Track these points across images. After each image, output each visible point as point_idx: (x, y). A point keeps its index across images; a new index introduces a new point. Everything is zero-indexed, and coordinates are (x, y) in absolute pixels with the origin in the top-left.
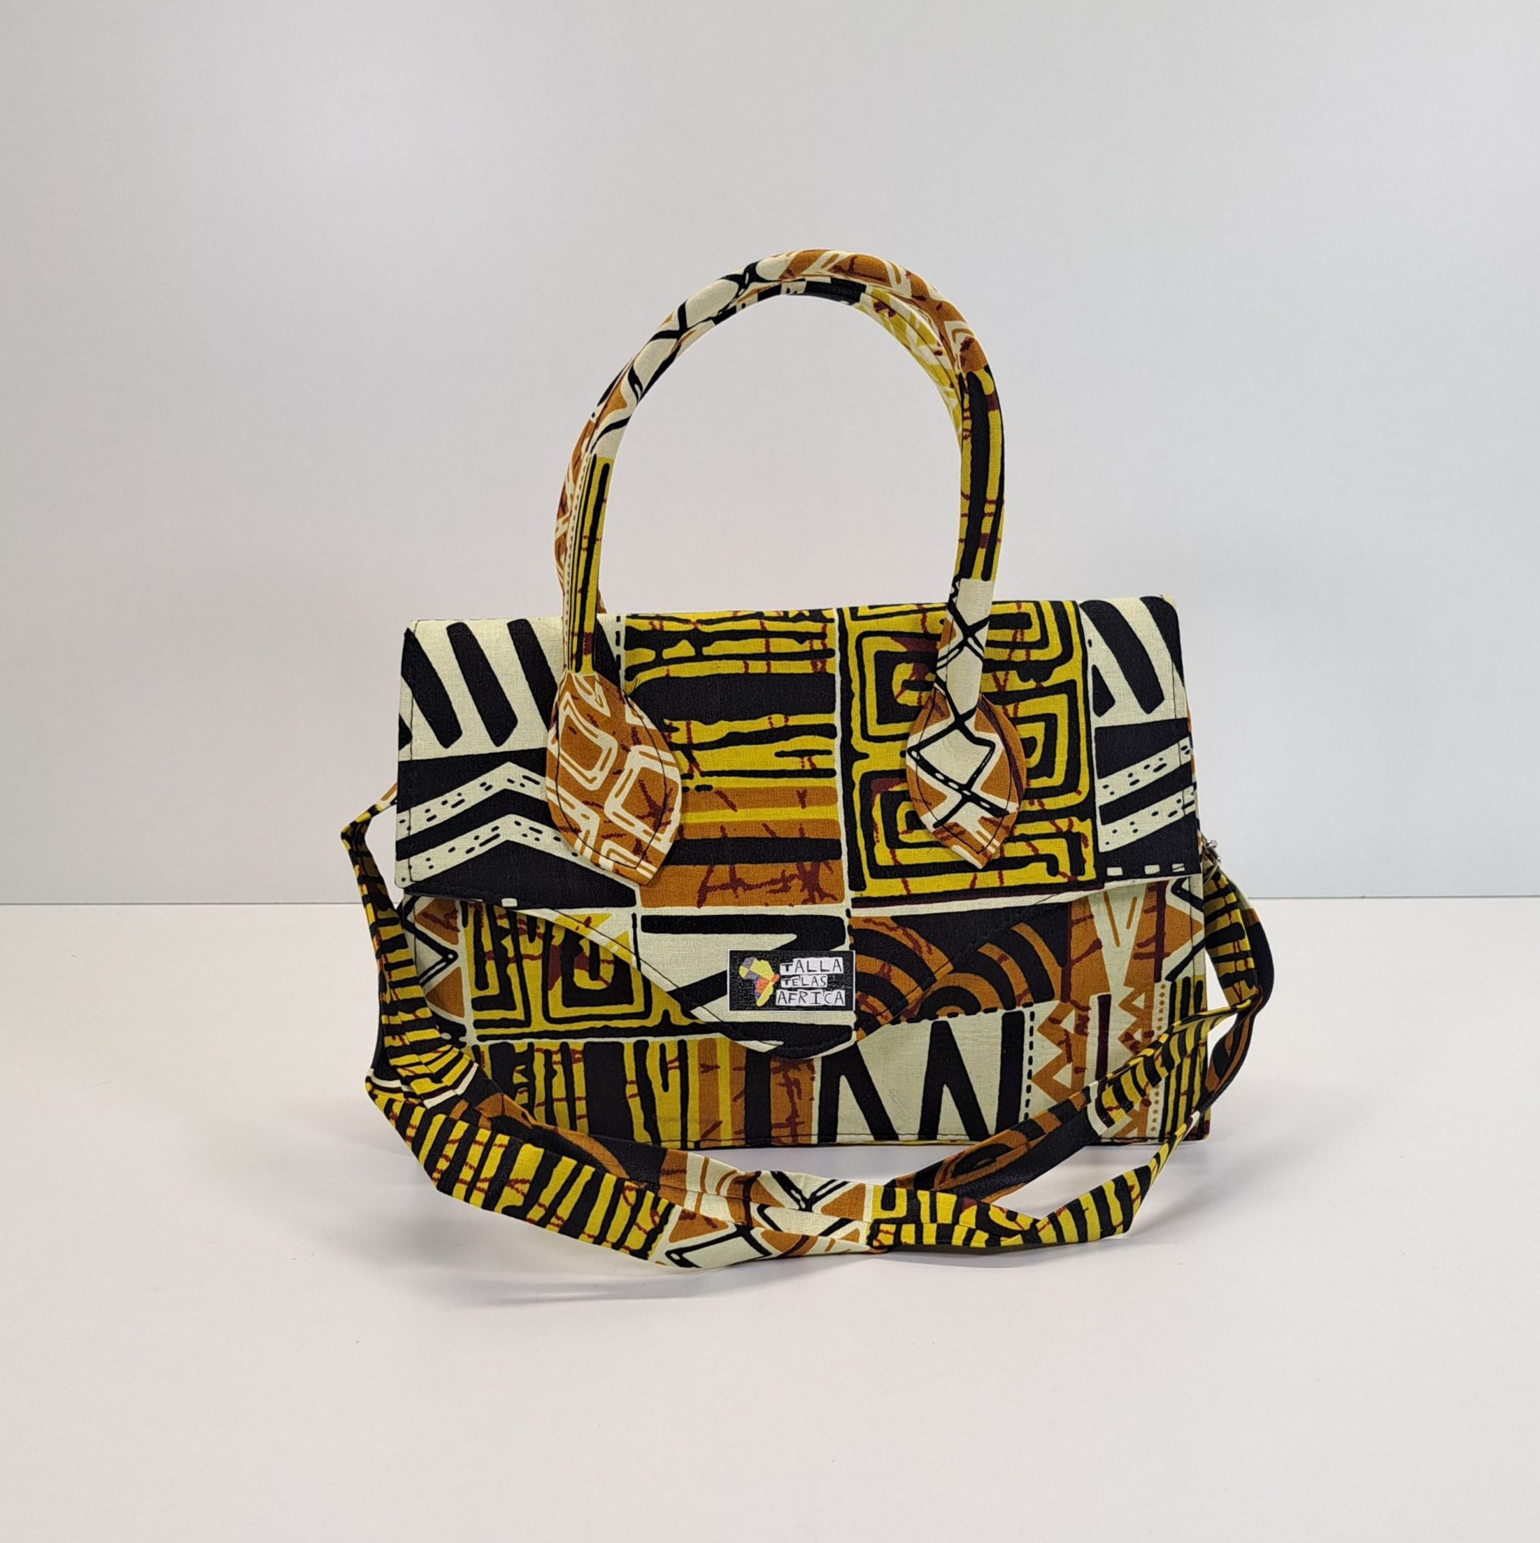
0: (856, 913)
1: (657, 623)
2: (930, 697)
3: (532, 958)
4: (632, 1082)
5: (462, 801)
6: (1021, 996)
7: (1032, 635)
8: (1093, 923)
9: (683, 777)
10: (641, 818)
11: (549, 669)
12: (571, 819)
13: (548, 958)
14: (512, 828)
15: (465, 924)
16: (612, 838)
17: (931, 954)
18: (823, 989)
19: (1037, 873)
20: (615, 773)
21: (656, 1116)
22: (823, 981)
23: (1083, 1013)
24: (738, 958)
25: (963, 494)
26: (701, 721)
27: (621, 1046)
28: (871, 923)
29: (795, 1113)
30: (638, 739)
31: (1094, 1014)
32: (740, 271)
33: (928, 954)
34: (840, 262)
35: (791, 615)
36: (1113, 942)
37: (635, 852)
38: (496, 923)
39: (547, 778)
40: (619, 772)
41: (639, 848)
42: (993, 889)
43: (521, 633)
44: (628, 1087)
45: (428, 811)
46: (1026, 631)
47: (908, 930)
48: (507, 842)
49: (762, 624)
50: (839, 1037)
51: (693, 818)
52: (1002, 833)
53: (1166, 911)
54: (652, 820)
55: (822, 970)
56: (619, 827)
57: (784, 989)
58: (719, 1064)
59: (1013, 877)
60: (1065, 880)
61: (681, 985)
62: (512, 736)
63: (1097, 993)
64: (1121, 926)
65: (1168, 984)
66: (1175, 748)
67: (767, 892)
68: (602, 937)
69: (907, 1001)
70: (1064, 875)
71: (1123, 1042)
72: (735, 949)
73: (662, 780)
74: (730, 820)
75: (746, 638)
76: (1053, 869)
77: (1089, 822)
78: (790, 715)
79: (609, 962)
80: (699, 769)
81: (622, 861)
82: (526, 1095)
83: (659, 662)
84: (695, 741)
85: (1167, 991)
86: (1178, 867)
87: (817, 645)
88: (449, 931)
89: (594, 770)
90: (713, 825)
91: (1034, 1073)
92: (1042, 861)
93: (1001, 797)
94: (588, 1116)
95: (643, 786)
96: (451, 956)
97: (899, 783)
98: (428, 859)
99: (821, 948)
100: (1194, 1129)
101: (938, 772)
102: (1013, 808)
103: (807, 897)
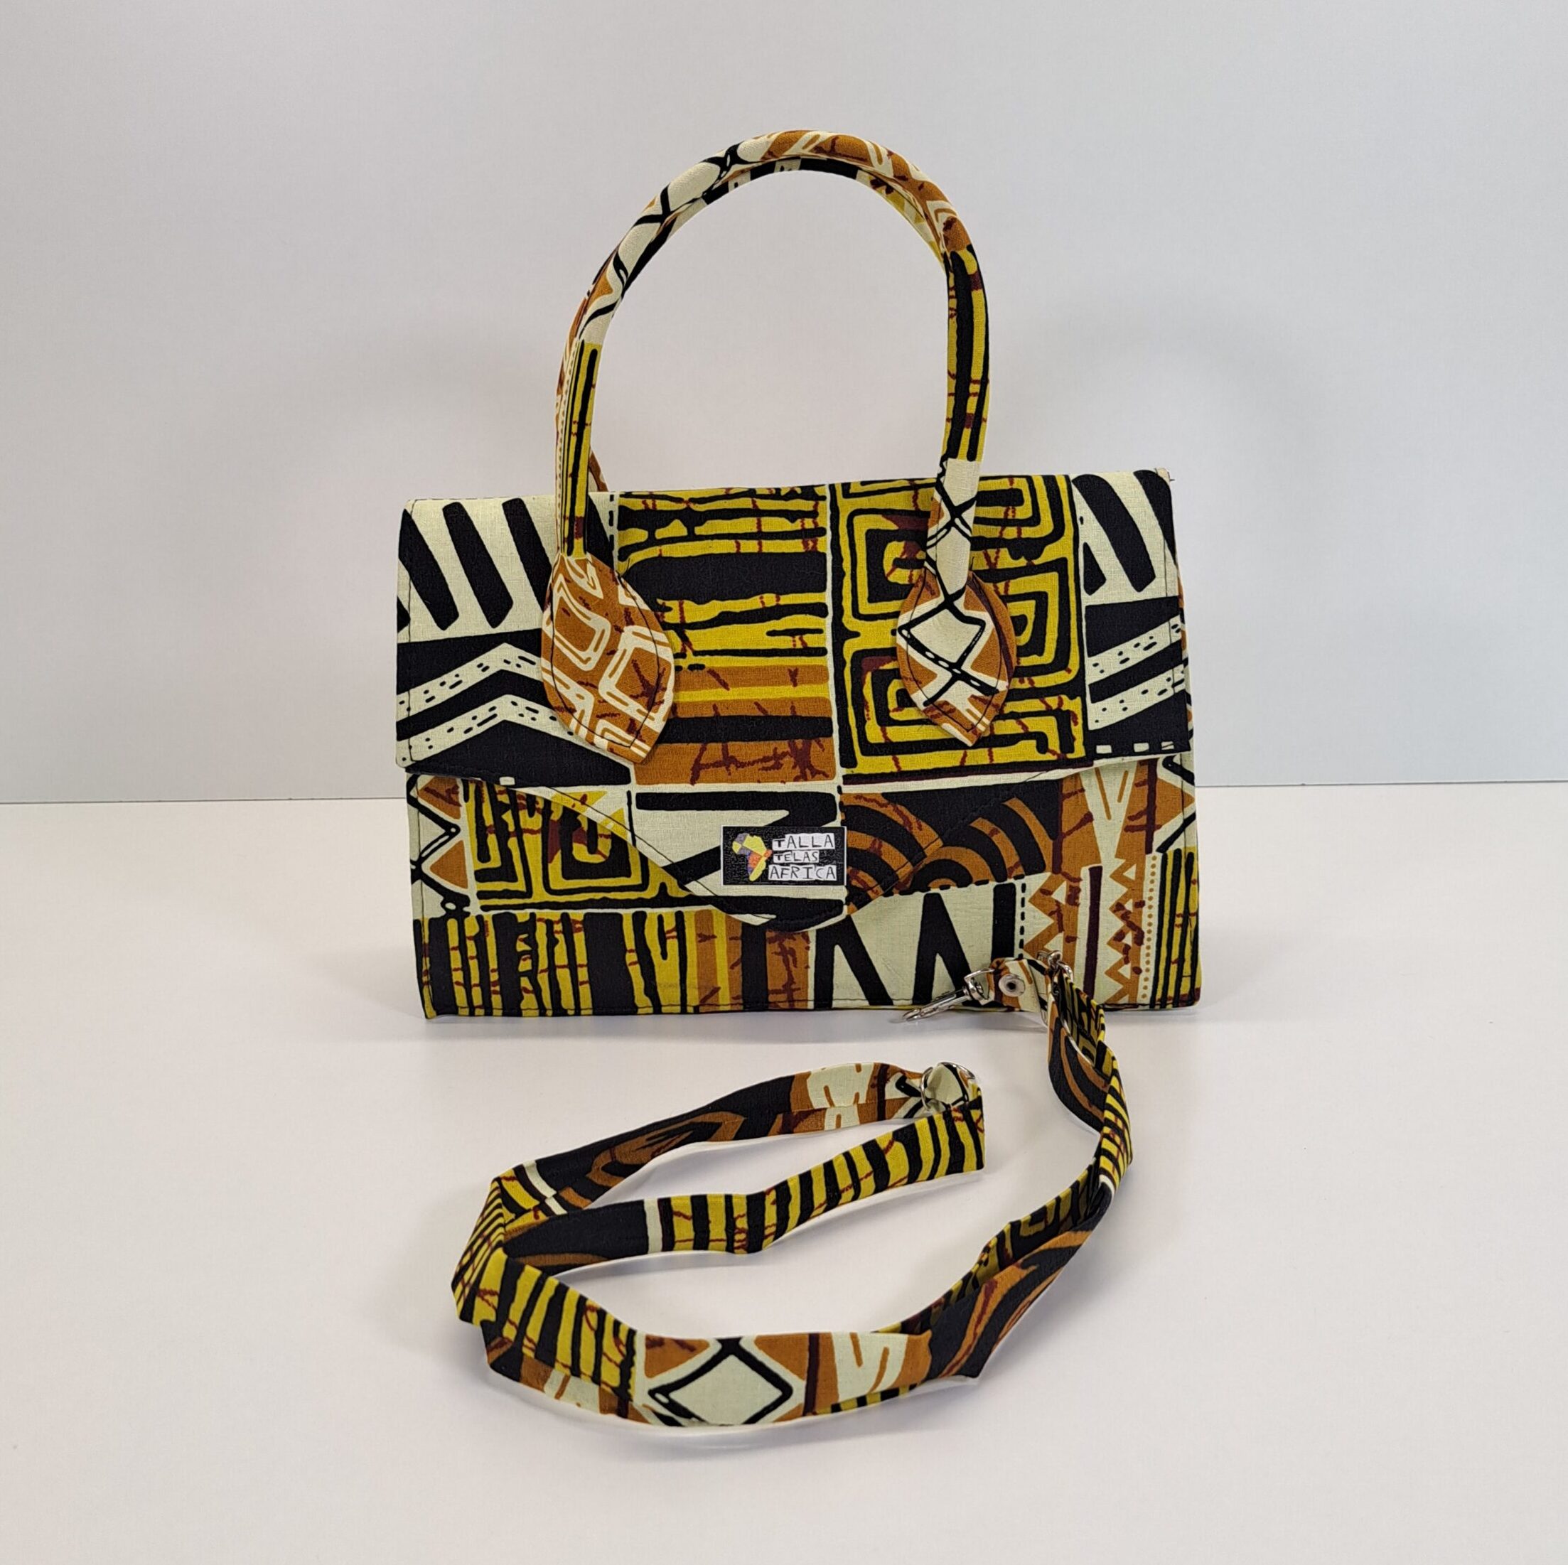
0: (848, 789)
1: (649, 502)
2: (920, 576)
3: (532, 832)
4: (631, 951)
5: (459, 682)
6: (1012, 869)
7: (1024, 512)
8: (1084, 797)
9: (676, 656)
10: (635, 697)
11: (543, 550)
12: (567, 699)
13: (548, 832)
14: (509, 708)
15: (466, 799)
16: (607, 717)
17: (921, 829)
18: (815, 864)
19: (1026, 751)
20: (608, 654)
21: (656, 983)
23: (1074, 884)
24: (731, 833)
25: (949, 373)
26: (693, 601)
27: (620, 917)
28: (862, 800)
29: (791, 980)
30: (631, 619)
31: (1085, 886)
32: (721, 154)
33: (918, 830)
34: (821, 143)
35: (783, 493)
36: (1105, 815)
37: (629, 731)
38: (496, 799)
39: (542, 659)
40: (613, 652)
41: (633, 728)
42: (983, 766)
43: (516, 512)
44: (628, 955)
45: (426, 692)
46: (1018, 508)
47: (899, 806)
48: (504, 722)
49: (754, 503)
50: (831, 911)
51: (686, 697)
52: (992, 712)
53: (1157, 784)
54: (646, 699)
55: (814, 846)
56: (614, 706)
57: (776, 864)
58: (715, 934)
59: (1002, 755)
60: (1054, 758)
61: (676, 860)
62: (508, 617)
63: (1087, 865)
64: (1112, 799)
65: (1160, 856)
66: (1165, 627)
67: (759, 770)
68: (598, 814)
69: (897, 876)
70: (1053, 753)
71: (1114, 912)
72: (728, 825)
73: (655, 659)
74: (722, 698)
75: (738, 517)
76: (1043, 746)
77: (1078, 700)
78: (781, 594)
79: (607, 837)
80: (691, 649)
81: (618, 741)
82: (529, 962)
83: (652, 542)
84: (688, 621)
85: (1158, 862)
86: (1167, 745)
87: (809, 524)
88: (452, 805)
89: (588, 651)
90: (704, 704)
91: (1025, 943)
92: (1031, 738)
93: (990, 675)
94: (590, 982)
95: (636, 666)
96: (453, 830)
97: (888, 662)
98: (428, 740)
99: (814, 824)
100: (1184, 995)
101: (929, 651)
102: (1002, 686)
103: (799, 774)
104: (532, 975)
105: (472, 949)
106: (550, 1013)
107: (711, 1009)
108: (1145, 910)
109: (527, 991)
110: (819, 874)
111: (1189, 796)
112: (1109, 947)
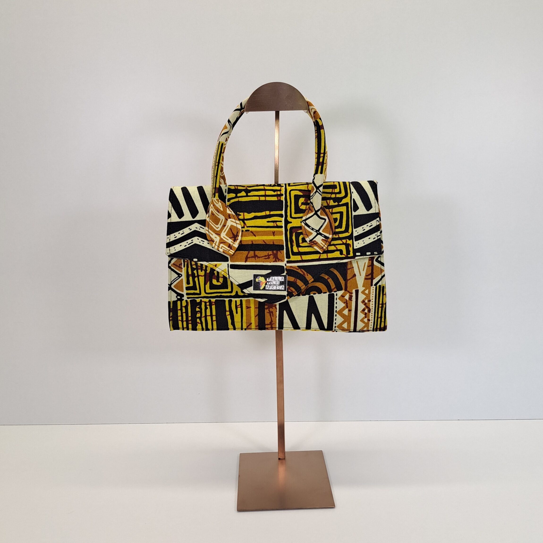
0: (288, 265)
1: (236, 187)
2: (309, 207)
3: (202, 276)
4: (228, 311)
5: (183, 233)
6: (333, 289)
7: (337, 190)
8: (353, 269)
9: (242, 228)
10: (230, 238)
11: (207, 199)
12: (212, 238)
13: (206, 276)
14: (197, 240)
15: (184, 267)
16: (223, 243)
19: (337, 254)
20: (224, 226)
21: (234, 321)
22: (278, 283)
23: (351, 295)
24: (256, 276)
27: (225, 301)
28: (292, 268)
29: (272, 321)
30: (230, 217)
31: (354, 295)
33: (307, 276)
35: (272, 185)
36: (359, 275)
38: (192, 267)
39: (206, 227)
40: (225, 226)
41: (230, 246)
42: (325, 258)
43: (201, 189)
44: (227, 312)
45: (175, 235)
46: (335, 190)
47: (302, 269)
48: (195, 244)
49: (264, 187)
50: (282, 298)
51: (244, 239)
52: (328, 243)
53: (374, 266)
54: (233, 239)
55: (278, 280)
56: (225, 240)
57: (268, 285)
58: (251, 306)
59: (330, 255)
60: (345, 256)
61: (240, 283)
62: (197, 216)
63: (354, 289)
64: (361, 270)
65: (375, 287)
66: (375, 221)
68: (219, 270)
69: (301, 289)
70: (344, 255)
71: (362, 303)
72: (255, 274)
73: (236, 228)
74: (254, 239)
75: (260, 191)
76: (341, 253)
77: (351, 240)
78: (271, 211)
79: (222, 277)
80: (246, 226)
81: (225, 250)
82: (200, 314)
83: (236, 197)
84: (245, 218)
85: (374, 289)
86: (376, 253)
87: (279, 193)
88: (180, 268)
89: (218, 225)
90: (249, 240)
91: (337, 311)
92: (338, 251)
93: (327, 233)
94: (216, 320)
95: (231, 230)
96: (180, 275)
97: (300, 230)
98: (174, 248)
99: (278, 274)
100: (382, 328)
101: (310, 227)
102: (330, 236)
103: (274, 260)
104: (200, 318)
105: (184, 310)
106: (205, 329)
107: (250, 328)
108: (371, 302)
109: (199, 323)
110: (279, 288)
111: (383, 270)
112: (361, 313)
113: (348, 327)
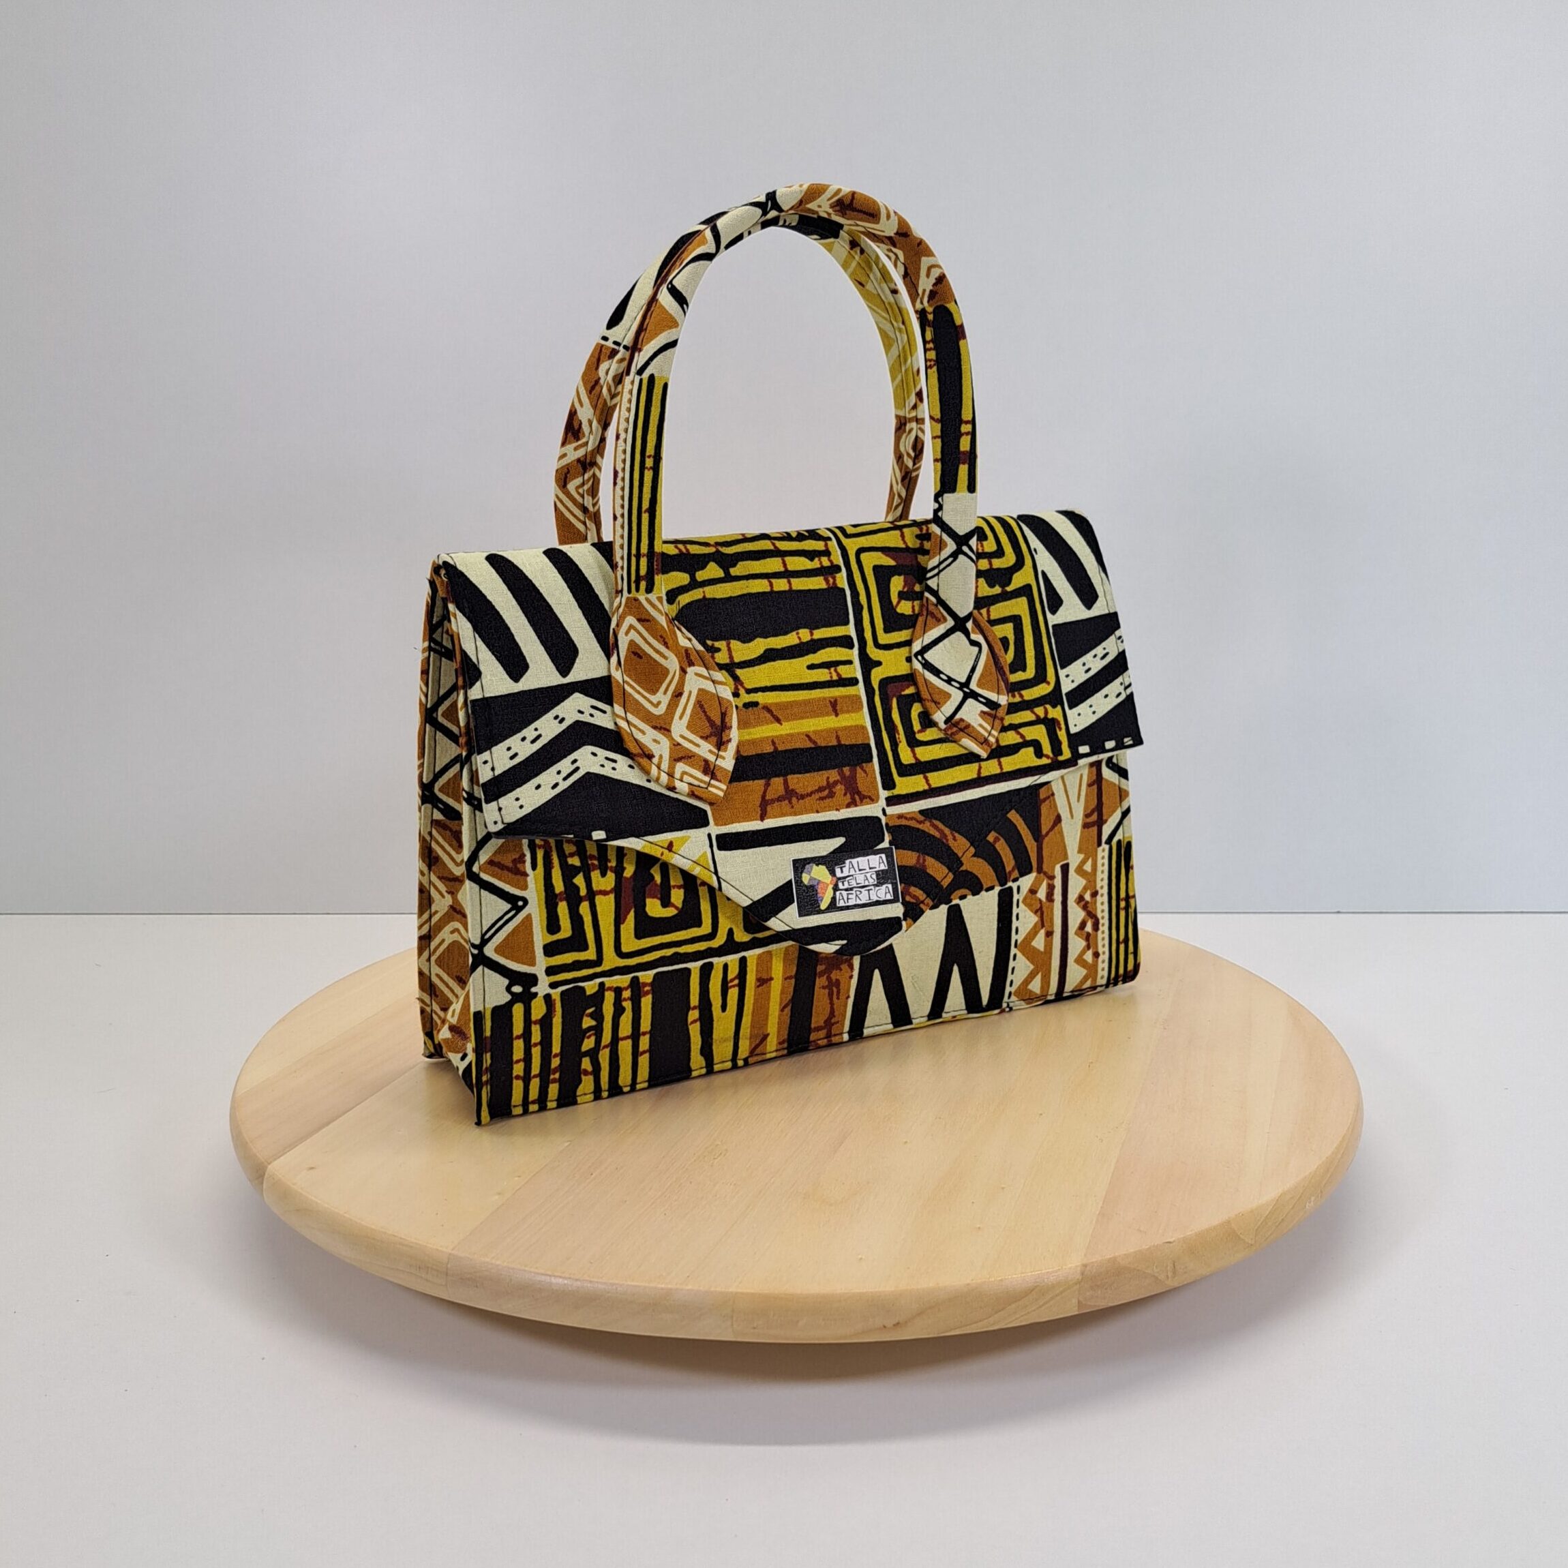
0: (890, 810)
1: (681, 546)
2: (923, 606)
3: (605, 893)
4: (694, 1008)
5: (539, 736)
6: (1010, 873)
7: (990, 546)
8: (1054, 800)
9: (734, 695)
10: (705, 738)
11: (597, 596)
12: (643, 745)
13: (621, 891)
14: (590, 760)
15: (534, 867)
16: (683, 760)
17: (955, 840)
19: (1026, 758)
20: (676, 697)
21: (712, 1039)
22: (872, 879)
23: (1051, 882)
24: (800, 865)
26: (739, 640)
27: (687, 972)
28: (904, 819)
29: (832, 1013)
30: (692, 660)
31: (1058, 882)
32: (762, 199)
33: (953, 841)
35: (793, 535)
36: (1069, 816)
37: (705, 772)
38: (567, 862)
39: (615, 706)
40: (680, 696)
41: (709, 769)
42: (996, 775)
43: (561, 561)
44: (691, 1012)
45: (509, 749)
46: (985, 543)
47: (934, 821)
48: (588, 773)
49: (772, 545)
50: (891, 929)
51: (748, 734)
52: (997, 724)
53: (1103, 783)
54: (715, 739)
55: (870, 868)
56: (688, 749)
58: (773, 975)
59: (1010, 763)
60: (1049, 761)
61: (756, 899)
62: (576, 666)
63: (1060, 862)
64: (1073, 799)
65: (1107, 847)
66: (1112, 638)
67: (817, 800)
68: (685, 860)
69: (940, 889)
70: (1048, 757)
71: (1078, 904)
72: (797, 857)
73: (717, 699)
74: (778, 734)
75: (764, 558)
76: (1039, 753)
77: (1059, 708)
78: (814, 629)
79: (680, 881)
80: (744, 687)
81: (696, 783)
82: (593, 1038)
83: (694, 584)
84: (737, 660)
85: (1106, 854)
86: (1127, 741)
87: (825, 562)
88: (518, 876)
89: (659, 694)
90: (762, 740)
91: (1019, 942)
92: (1029, 746)
93: (993, 691)
94: (651, 1051)
95: (701, 706)
96: (520, 903)
97: (908, 687)
98: (517, 799)
99: (866, 848)
100: (1130, 971)
101: (942, 673)
102: (1003, 700)
103: (850, 800)
104: (593, 1054)
105: (536, 1036)
106: (605, 1094)
107: (760, 1058)
108: (1099, 898)
109: (586, 1073)
111: (1125, 791)
112: (1076, 937)
113: (1042, 988)
